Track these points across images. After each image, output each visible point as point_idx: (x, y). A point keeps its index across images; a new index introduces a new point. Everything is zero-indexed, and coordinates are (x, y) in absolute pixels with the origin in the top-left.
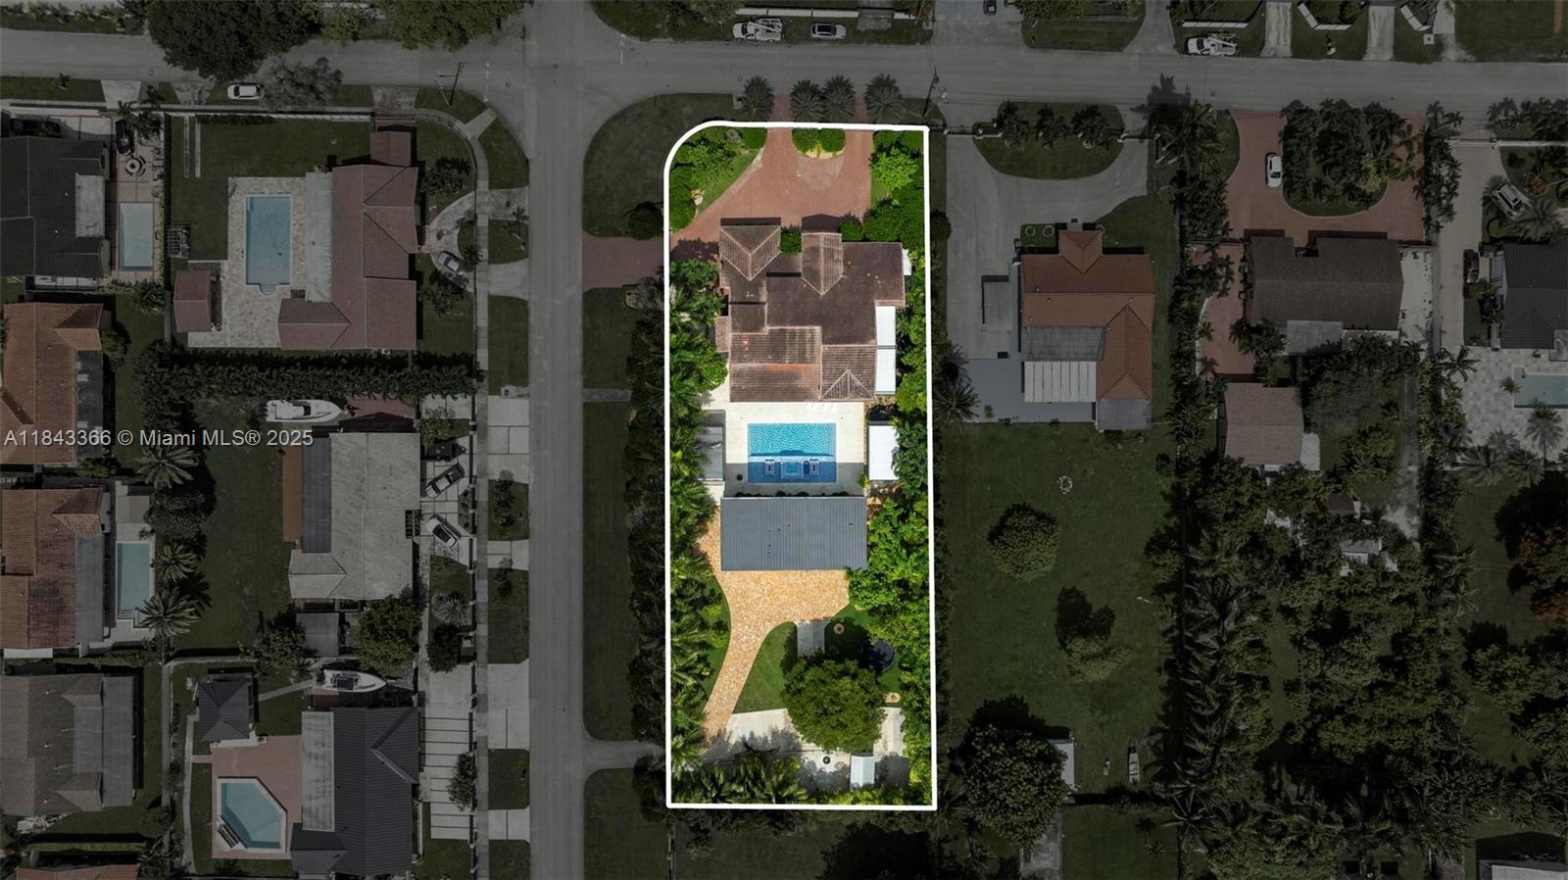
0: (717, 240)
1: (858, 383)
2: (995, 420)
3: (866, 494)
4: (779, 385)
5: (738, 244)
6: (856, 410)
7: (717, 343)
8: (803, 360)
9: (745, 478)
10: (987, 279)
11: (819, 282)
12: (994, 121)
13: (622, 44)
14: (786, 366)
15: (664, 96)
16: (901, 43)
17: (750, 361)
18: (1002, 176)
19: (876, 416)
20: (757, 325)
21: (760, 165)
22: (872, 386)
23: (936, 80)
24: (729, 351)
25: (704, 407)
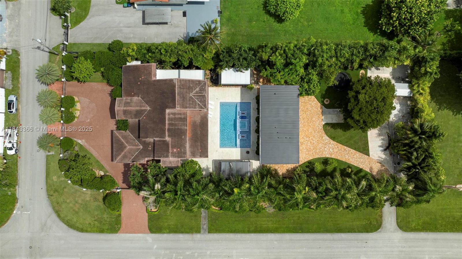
0: (123, 164)
1: (198, 89)
2: (219, 19)
3: (258, 87)
4: (199, 132)
5: (123, 153)
6: (213, 92)
7: (176, 166)
8: (185, 119)
9: (248, 149)
10: (144, 23)
11: (142, 110)
12: (61, 18)
13: (19, 212)
14: (188, 129)
15: (47, 191)
16: (19, 66)
17: (185, 147)
18: (90, 14)
19: (216, 81)
20: (166, 144)
21: (84, 140)
22: (199, 82)
23: (39, 48)
24: (180, 159)
25: (211, 170)
